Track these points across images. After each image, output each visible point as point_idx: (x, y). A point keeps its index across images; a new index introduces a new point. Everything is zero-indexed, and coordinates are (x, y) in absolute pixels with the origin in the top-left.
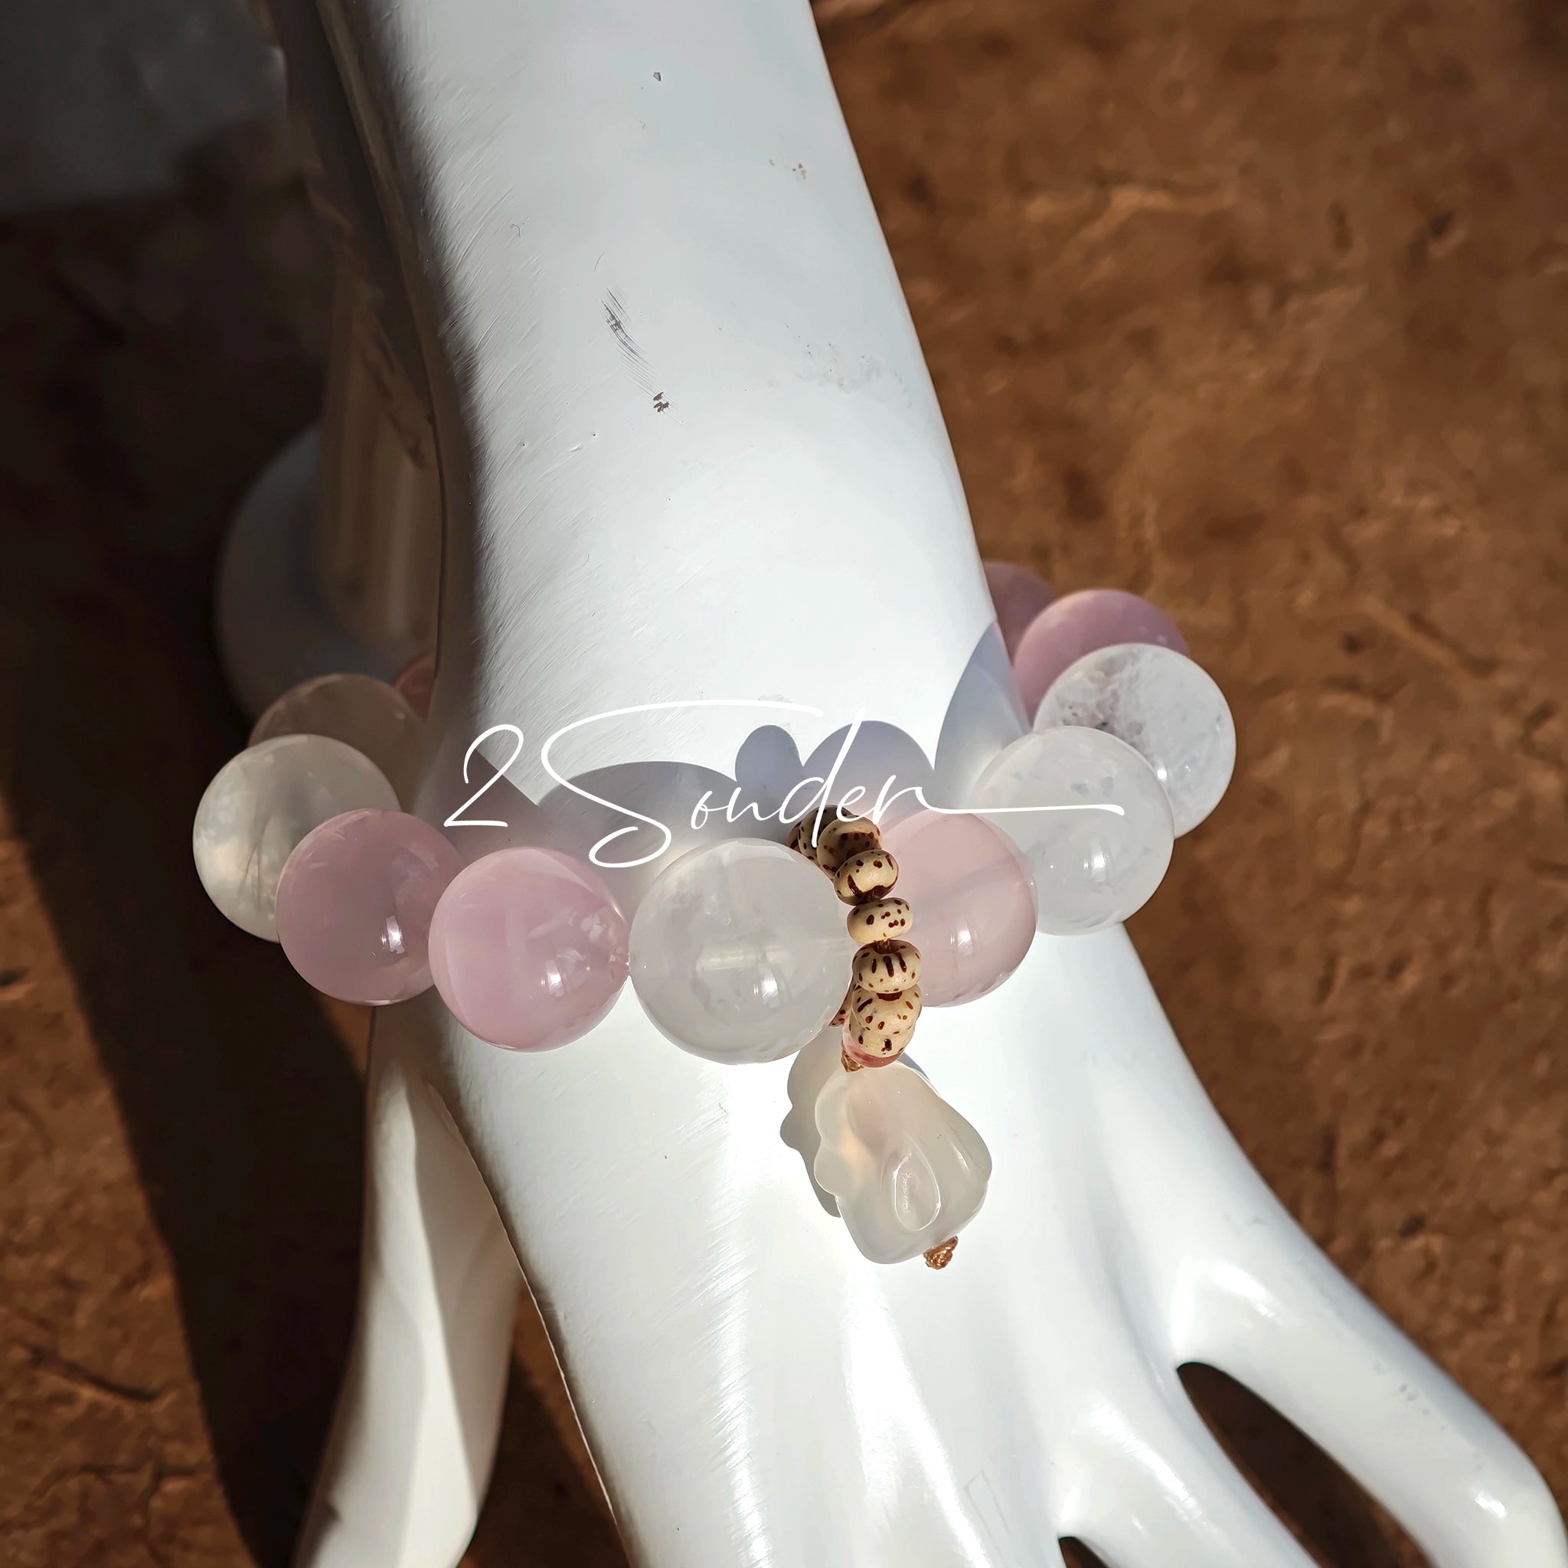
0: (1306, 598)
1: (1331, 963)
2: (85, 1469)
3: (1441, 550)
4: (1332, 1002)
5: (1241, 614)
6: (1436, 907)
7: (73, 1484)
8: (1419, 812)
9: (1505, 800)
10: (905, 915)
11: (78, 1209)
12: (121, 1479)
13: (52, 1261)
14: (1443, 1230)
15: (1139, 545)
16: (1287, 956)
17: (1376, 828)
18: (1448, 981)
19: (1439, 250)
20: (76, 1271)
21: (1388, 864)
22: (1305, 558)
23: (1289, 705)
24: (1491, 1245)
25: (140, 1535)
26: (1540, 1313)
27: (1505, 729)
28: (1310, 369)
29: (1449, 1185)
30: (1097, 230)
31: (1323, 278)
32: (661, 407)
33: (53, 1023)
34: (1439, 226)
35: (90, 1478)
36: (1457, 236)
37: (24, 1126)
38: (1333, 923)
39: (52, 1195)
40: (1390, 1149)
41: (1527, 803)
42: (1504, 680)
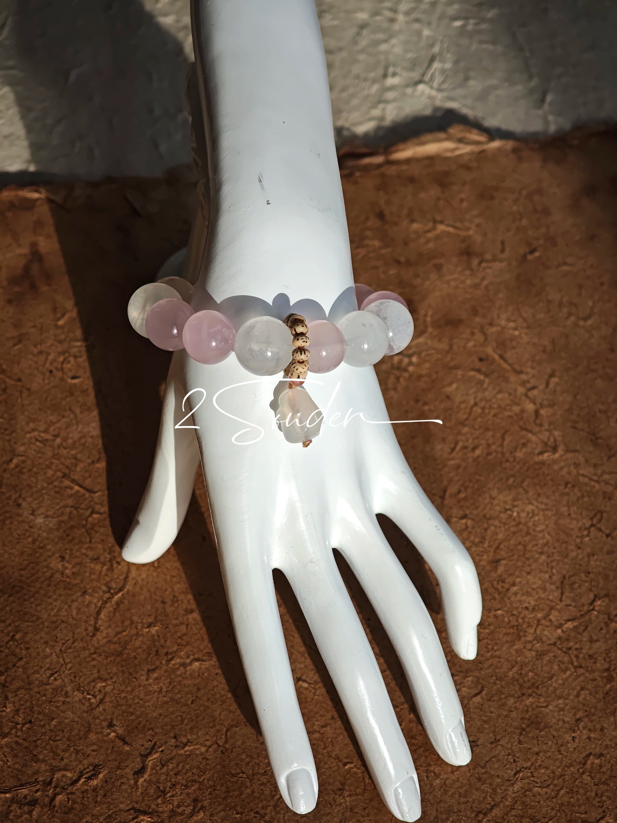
0: (471, 344)
1: (456, 444)
2: (72, 506)
3: (512, 339)
4: (454, 454)
5: (451, 346)
6: (490, 434)
7: (68, 510)
8: (491, 408)
9: (517, 409)
10: (307, 340)
11: (83, 440)
12: (82, 511)
13: (73, 452)
14: (473, 519)
15: (425, 321)
16: (444, 440)
17: (477, 410)
18: (489, 454)
19: (530, 257)
20: (79, 456)
21: (479, 420)
22: (473, 334)
23: (460, 372)
24: (486, 525)
25: (84, 526)
26: (495, 546)
27: (521, 390)
28: (485, 283)
29: (477, 508)
30: (430, 235)
31: (495, 259)
32: (268, 204)
33: (84, 392)
34: (532, 252)
35: (72, 509)
36: (537, 254)
37: (72, 416)
38: (459, 433)
39: (76, 436)
40: (462, 495)
41: (523, 411)
42: (524, 377)
